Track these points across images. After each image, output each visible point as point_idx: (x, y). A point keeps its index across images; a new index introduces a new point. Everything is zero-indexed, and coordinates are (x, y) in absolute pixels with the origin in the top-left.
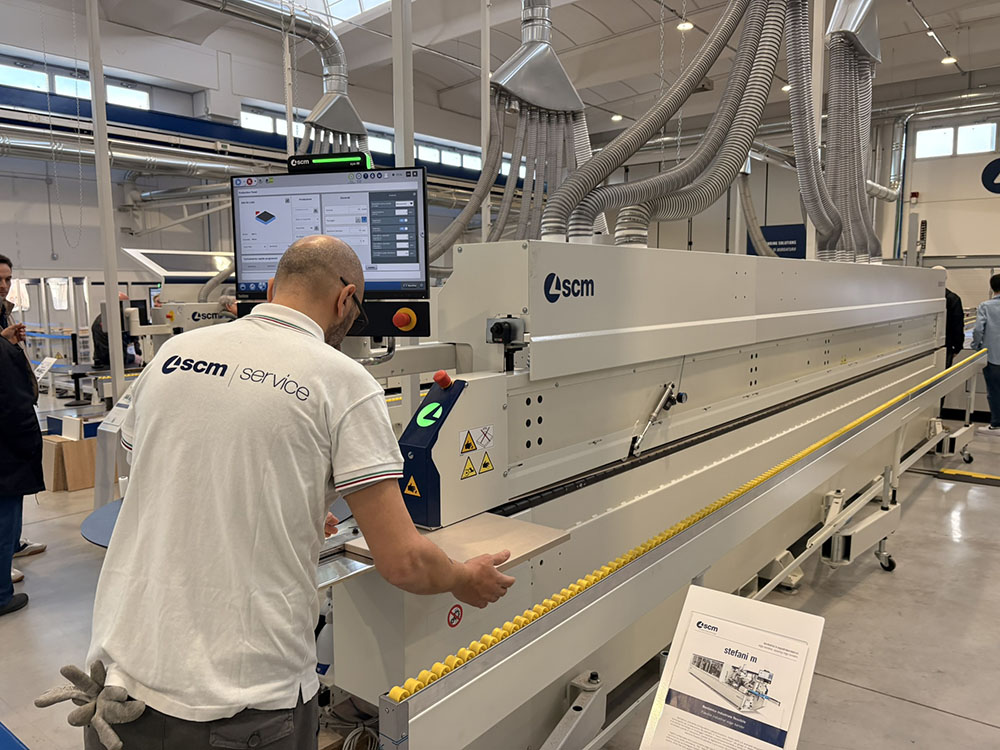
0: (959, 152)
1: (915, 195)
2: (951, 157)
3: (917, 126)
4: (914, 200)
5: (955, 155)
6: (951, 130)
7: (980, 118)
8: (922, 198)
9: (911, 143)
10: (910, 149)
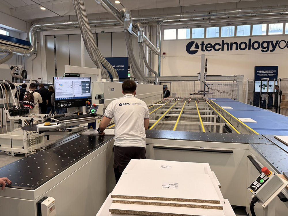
0: (179, 38)
1: (164, 54)
2: (176, 40)
3: (164, 28)
4: (164, 55)
5: (177, 39)
6: (175, 30)
7: (185, 26)
8: (167, 55)
9: (163, 34)
10: (162, 36)
